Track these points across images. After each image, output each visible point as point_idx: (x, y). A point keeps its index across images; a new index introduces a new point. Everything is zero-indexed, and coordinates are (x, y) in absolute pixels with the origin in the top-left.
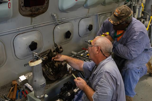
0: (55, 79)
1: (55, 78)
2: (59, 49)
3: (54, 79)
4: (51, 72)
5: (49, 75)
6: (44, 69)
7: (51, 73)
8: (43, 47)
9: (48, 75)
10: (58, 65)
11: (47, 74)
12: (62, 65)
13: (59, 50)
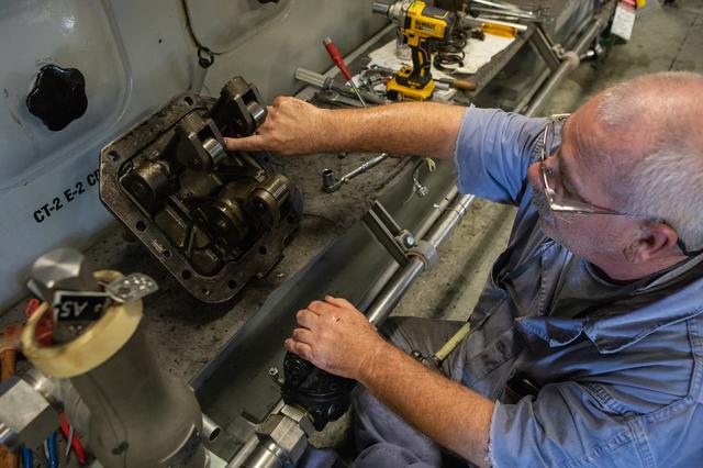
0: (236, 291)
1: (232, 284)
2: (241, 104)
3: (228, 289)
4: (208, 247)
5: (196, 275)
6: (155, 244)
7: (208, 253)
8: (128, 80)
9: (186, 275)
10: (240, 202)
11: (178, 275)
12: (261, 201)
13: (241, 116)
